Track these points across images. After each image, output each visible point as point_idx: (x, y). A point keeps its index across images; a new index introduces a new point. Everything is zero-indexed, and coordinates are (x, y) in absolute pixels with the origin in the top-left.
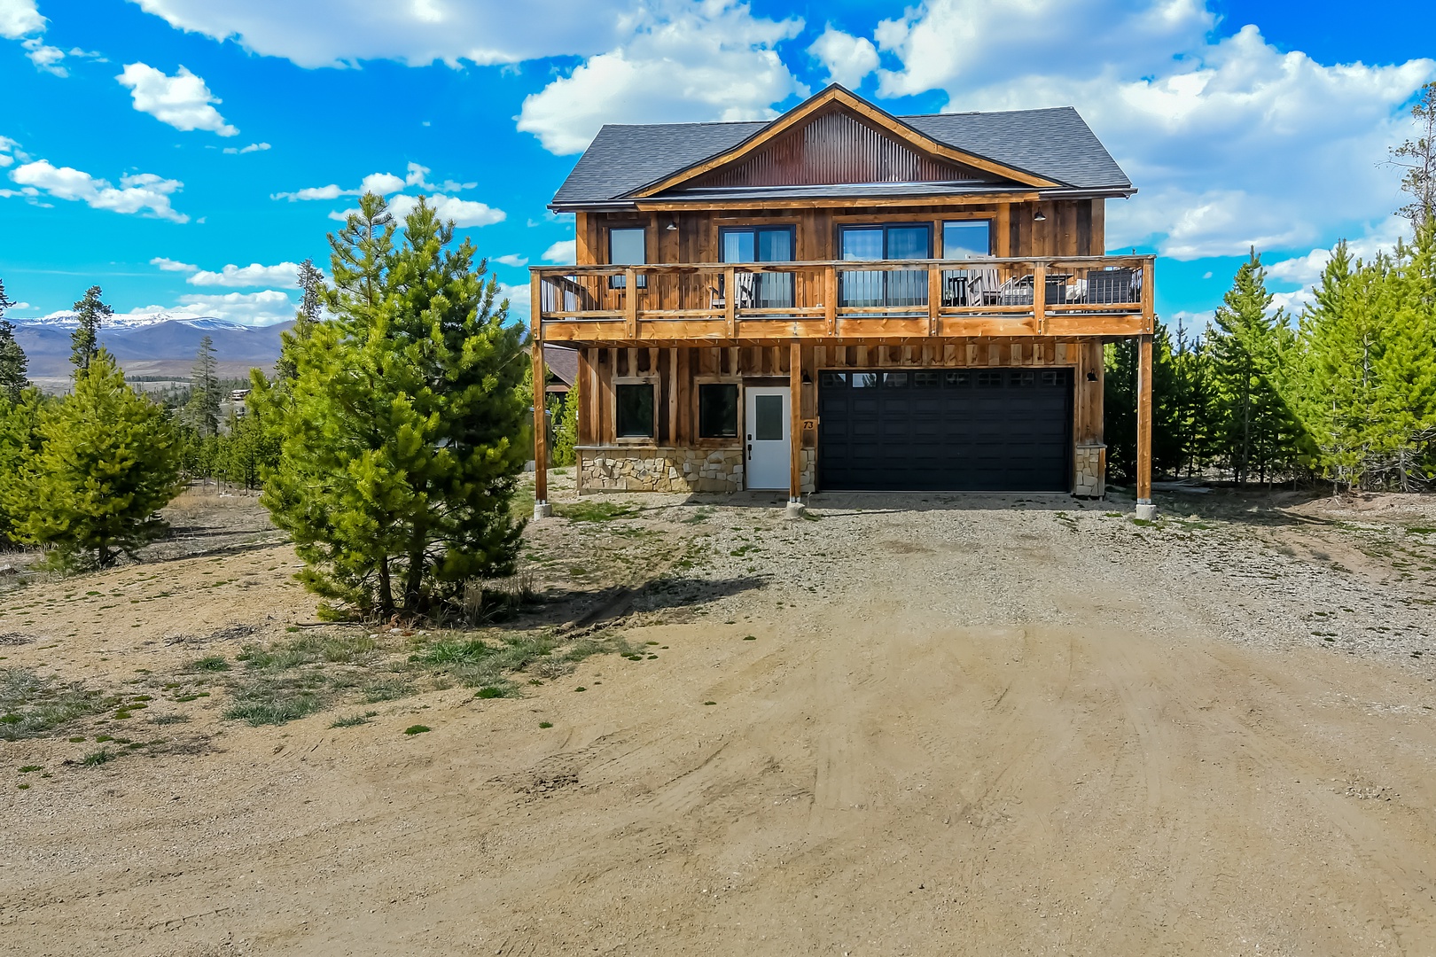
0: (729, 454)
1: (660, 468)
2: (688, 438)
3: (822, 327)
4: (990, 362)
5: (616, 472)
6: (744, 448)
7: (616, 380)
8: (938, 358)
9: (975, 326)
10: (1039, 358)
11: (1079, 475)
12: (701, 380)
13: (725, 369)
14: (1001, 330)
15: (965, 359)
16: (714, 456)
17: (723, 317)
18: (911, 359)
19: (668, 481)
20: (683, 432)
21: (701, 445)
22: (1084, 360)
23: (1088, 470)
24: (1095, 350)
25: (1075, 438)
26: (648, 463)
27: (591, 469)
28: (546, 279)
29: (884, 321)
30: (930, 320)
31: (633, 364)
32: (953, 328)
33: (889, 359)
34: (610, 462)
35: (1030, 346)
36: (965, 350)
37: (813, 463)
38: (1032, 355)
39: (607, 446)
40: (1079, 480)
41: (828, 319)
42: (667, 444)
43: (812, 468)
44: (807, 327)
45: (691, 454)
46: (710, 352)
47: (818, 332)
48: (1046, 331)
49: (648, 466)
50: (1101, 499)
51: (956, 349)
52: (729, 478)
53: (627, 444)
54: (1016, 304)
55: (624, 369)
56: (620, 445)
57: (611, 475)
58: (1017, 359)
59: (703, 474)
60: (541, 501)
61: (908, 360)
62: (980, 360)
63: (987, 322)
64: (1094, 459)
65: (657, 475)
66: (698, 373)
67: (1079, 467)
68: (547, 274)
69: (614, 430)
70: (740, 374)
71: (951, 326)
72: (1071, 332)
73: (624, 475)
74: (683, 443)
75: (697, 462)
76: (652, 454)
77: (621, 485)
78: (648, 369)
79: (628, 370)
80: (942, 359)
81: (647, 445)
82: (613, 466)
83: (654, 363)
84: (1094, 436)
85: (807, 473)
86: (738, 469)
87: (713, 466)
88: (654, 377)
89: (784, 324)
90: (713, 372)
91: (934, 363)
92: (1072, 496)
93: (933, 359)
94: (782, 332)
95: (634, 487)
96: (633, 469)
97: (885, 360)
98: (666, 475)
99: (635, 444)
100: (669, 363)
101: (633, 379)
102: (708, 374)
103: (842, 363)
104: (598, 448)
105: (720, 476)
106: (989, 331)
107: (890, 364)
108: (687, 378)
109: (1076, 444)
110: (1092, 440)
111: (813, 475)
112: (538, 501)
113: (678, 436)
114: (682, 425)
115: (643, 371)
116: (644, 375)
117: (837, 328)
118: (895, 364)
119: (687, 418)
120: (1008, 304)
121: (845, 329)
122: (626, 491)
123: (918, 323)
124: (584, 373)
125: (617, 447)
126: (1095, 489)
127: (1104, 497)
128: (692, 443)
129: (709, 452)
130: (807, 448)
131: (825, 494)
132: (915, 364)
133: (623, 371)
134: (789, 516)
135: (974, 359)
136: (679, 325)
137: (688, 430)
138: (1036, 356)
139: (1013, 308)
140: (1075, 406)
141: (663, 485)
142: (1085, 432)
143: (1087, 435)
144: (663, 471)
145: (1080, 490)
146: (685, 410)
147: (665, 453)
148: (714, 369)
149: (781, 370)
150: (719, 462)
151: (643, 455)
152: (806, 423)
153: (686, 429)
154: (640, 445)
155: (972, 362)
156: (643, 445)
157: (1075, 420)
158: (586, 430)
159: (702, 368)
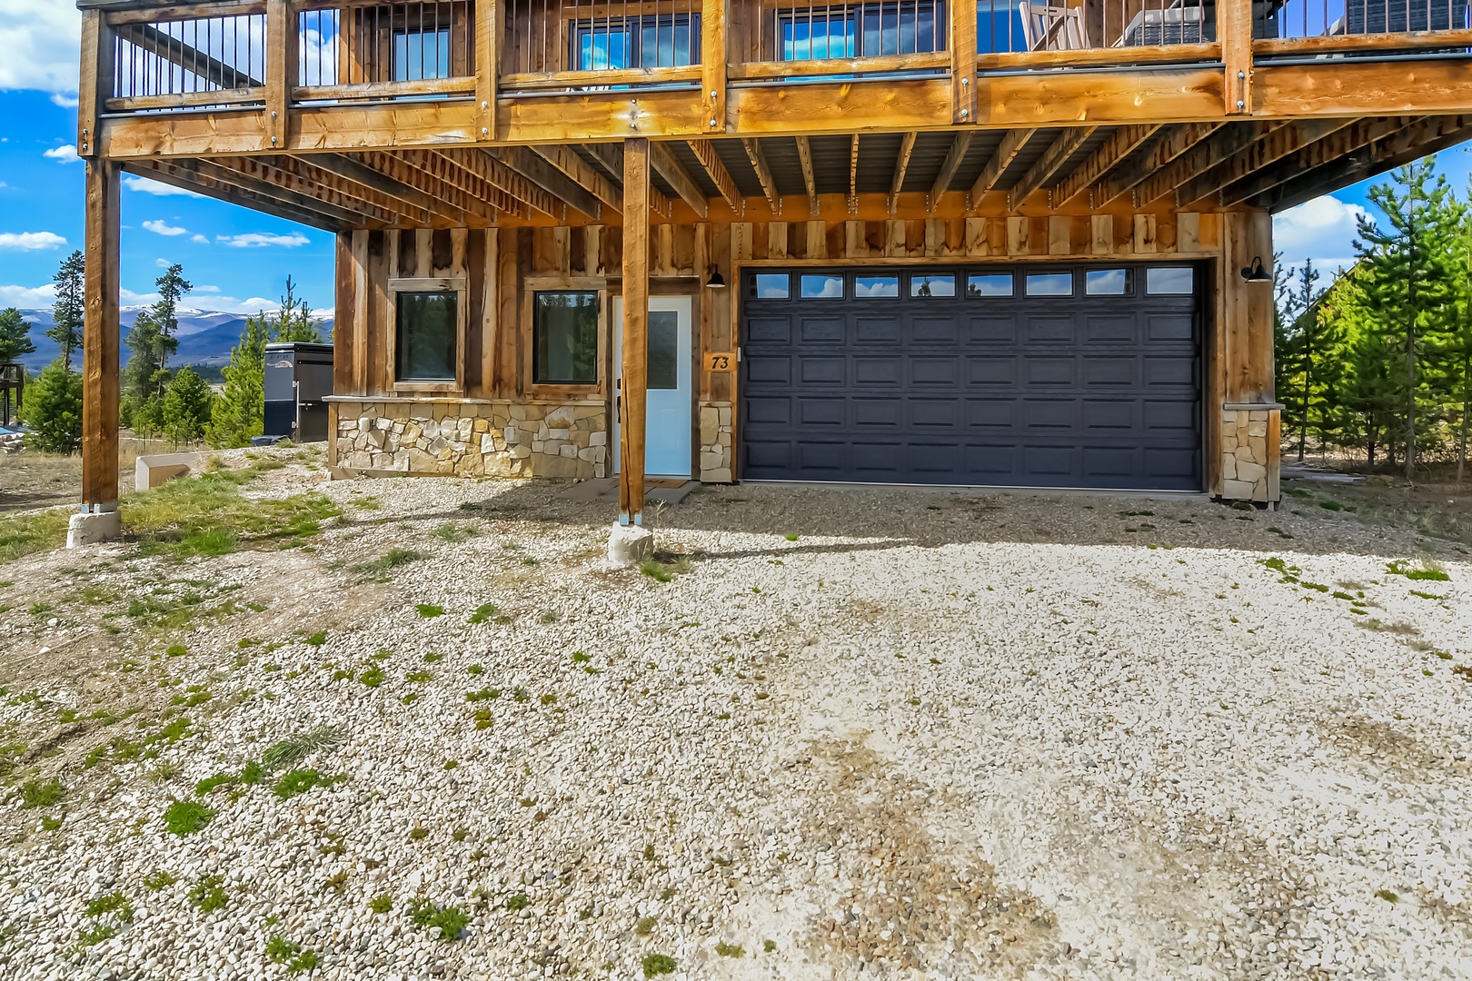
0: (583, 413)
1: (465, 433)
2: (513, 384)
3: (696, 110)
4: (1053, 248)
5: (394, 440)
6: (609, 403)
7: (396, 283)
8: (954, 242)
9: (1068, 98)
10: (1147, 241)
11: (1228, 460)
12: (533, 283)
13: (578, 265)
14: (1137, 103)
15: (1004, 245)
16: (556, 416)
17: (472, 93)
18: (906, 245)
19: (478, 458)
20: (505, 374)
21: (535, 396)
22: (1234, 243)
23: (1246, 451)
24: (1255, 226)
25: (1220, 390)
26: (446, 428)
27: (353, 435)
28: (115, 28)
29: (843, 92)
30: (957, 84)
31: (424, 255)
32: (1012, 104)
33: (864, 244)
34: (383, 424)
35: (1129, 218)
36: (1005, 228)
37: (728, 430)
38: (1132, 235)
39: (379, 396)
40: (1228, 471)
41: (710, 89)
42: (479, 394)
43: (727, 440)
44: (660, 110)
45: (517, 412)
46: (552, 237)
47: (687, 121)
48: (1257, 104)
49: (445, 431)
50: (1271, 506)
51: (988, 228)
52: (582, 454)
53: (412, 393)
54: (1174, 41)
55: (409, 265)
56: (400, 394)
57: (384, 445)
58: (1105, 243)
59: (537, 447)
60: (91, 506)
61: (898, 246)
62: (1033, 247)
63: (1101, 86)
64: (1258, 431)
65: (461, 448)
66: (533, 271)
67: (1227, 444)
68: (118, 18)
69: (391, 369)
70: (602, 273)
71: (1008, 97)
72: (1324, 104)
73: (406, 446)
74: (505, 392)
75: (528, 425)
76: (452, 411)
77: (400, 464)
78: (448, 264)
79: (415, 267)
80: (962, 245)
81: (445, 394)
82: (390, 431)
83: (458, 253)
84: (1256, 386)
85: (718, 448)
86: (598, 438)
87: (556, 433)
88: (458, 278)
89: (606, 106)
90: (557, 269)
91: (946, 251)
92: (1213, 500)
93: (946, 244)
94: (606, 124)
95: (422, 467)
96: (421, 436)
97: (858, 247)
98: (475, 448)
99: (425, 394)
100: (483, 253)
101: (424, 282)
102: (550, 273)
103: (780, 252)
104: (366, 399)
105: (568, 451)
106: (1106, 107)
107: (865, 253)
108: (513, 279)
109: (1222, 401)
110: (1253, 394)
111: (728, 450)
112: (87, 505)
113: (497, 380)
114: (505, 361)
115: (440, 269)
116: (442, 275)
117: (733, 110)
118: (875, 253)
119: (514, 348)
120: (1155, 41)
121: (751, 115)
122: (407, 474)
123: (926, 93)
124: (344, 272)
125: (395, 398)
126: (1261, 489)
127: (1276, 503)
128: (520, 392)
129: (549, 409)
130: (717, 404)
131: (749, 488)
132: (913, 254)
133: (405, 269)
134: (613, 560)
135: (1022, 244)
136: (377, 116)
137: (514, 370)
138: (1140, 237)
139: (1165, 50)
140: (1219, 329)
141: (470, 464)
142: (1239, 379)
143: (1242, 385)
144: (471, 441)
145: (1230, 489)
146: (509, 335)
147: (475, 410)
148: (560, 264)
149: (673, 265)
150: (565, 426)
151: (438, 413)
152: (717, 359)
153: (509, 371)
154: (432, 394)
155: (1019, 249)
156: (438, 394)
157: (1220, 355)
158: (347, 369)
159: (539, 263)
